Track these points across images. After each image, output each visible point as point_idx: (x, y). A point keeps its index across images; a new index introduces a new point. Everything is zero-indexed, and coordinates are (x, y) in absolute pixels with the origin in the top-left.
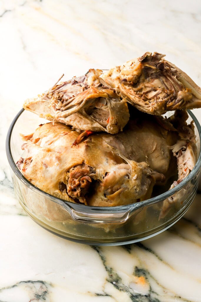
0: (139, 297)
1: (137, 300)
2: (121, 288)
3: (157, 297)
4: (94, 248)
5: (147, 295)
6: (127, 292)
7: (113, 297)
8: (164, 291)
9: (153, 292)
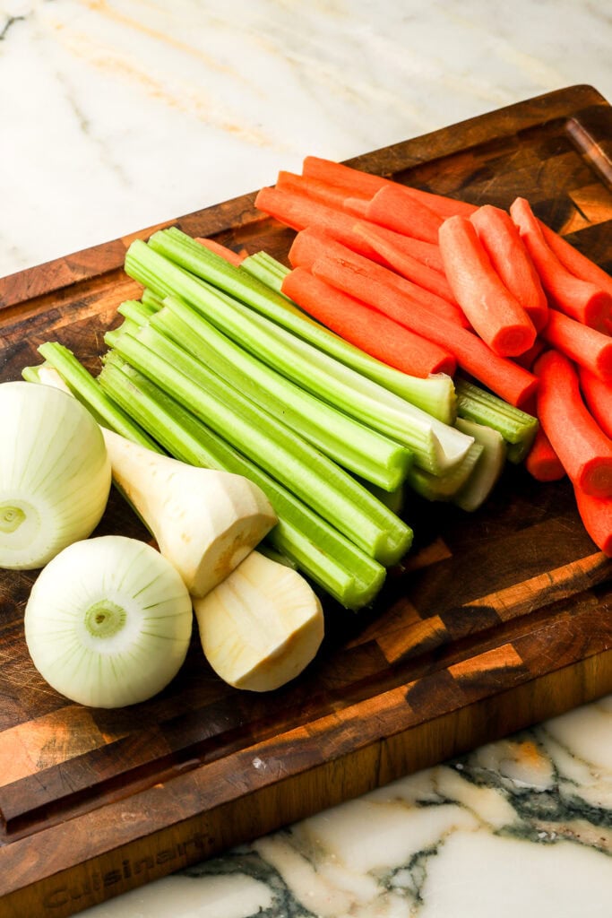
0: (532, 797)
1: (528, 805)
2: (480, 779)
3: (576, 791)
5: (551, 789)
6: (498, 787)
7: (463, 805)
8: (593, 775)
9: (565, 780)
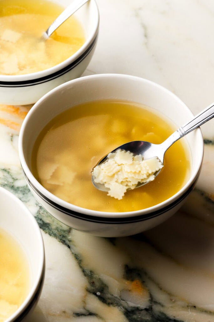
0: (137, 313)
1: (135, 317)
2: (109, 301)
3: (162, 309)
4: (62, 242)
5: (148, 308)
6: (119, 306)
7: (99, 316)
8: (171, 300)
9: (156, 303)
